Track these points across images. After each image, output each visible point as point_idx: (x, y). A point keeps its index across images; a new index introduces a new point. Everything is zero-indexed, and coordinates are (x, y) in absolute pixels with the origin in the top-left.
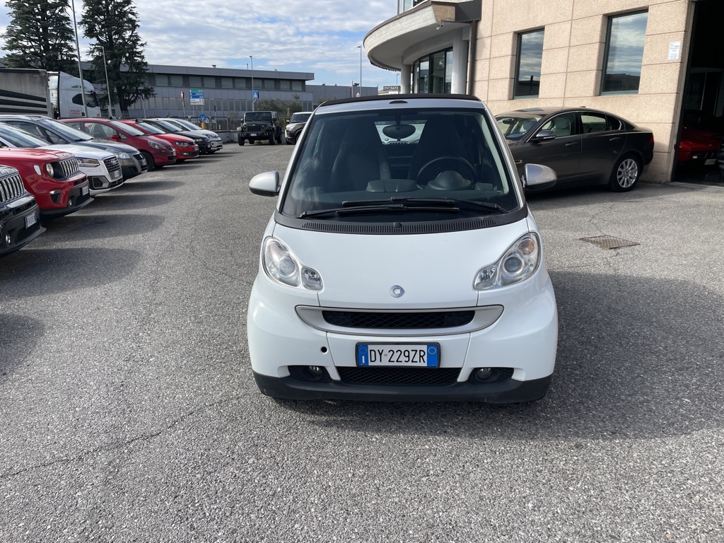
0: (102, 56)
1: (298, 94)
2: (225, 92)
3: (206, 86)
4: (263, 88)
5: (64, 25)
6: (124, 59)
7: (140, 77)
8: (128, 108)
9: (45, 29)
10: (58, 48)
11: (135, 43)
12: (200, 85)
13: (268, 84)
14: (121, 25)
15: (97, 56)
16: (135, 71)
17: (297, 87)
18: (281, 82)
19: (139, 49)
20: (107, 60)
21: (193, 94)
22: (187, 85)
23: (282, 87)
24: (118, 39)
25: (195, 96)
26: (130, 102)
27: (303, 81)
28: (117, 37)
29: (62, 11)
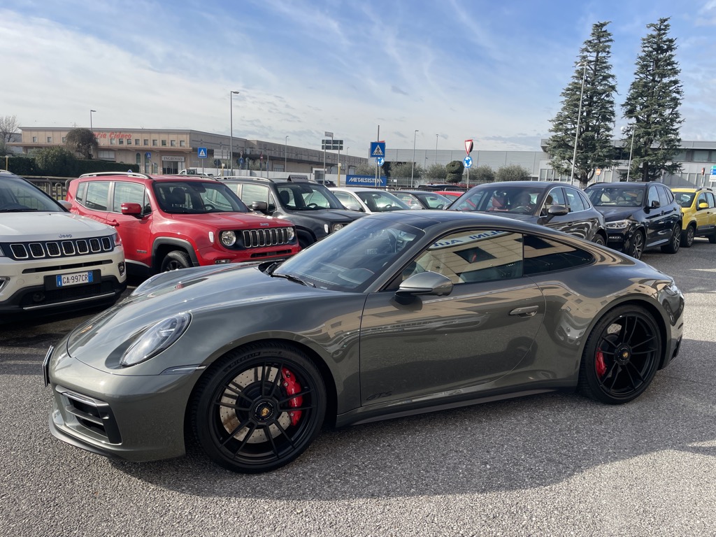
5: (607, 108)
7: (671, 153)
9: (589, 113)
11: (672, 120)
14: (662, 104)
16: (666, 147)
21: (714, 170)
28: (656, 116)
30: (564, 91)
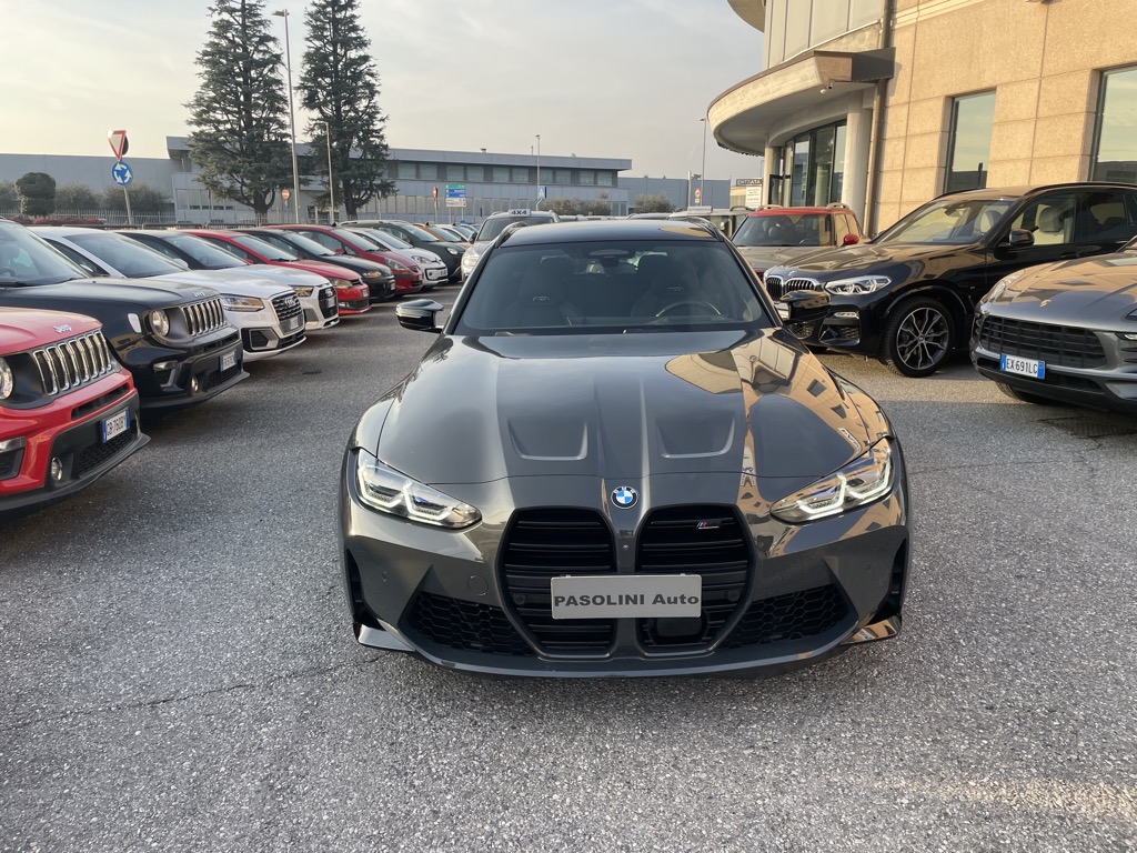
0: (326, 136)
1: (607, 191)
2: (496, 187)
3: (470, 179)
4: (554, 183)
5: (274, 91)
6: (355, 141)
7: (378, 166)
8: (358, 210)
9: (248, 97)
10: (264, 124)
11: (372, 116)
12: (461, 178)
13: (561, 177)
14: (353, 91)
15: (318, 136)
16: (369, 157)
17: (605, 181)
18: (582, 174)
19: (378, 125)
20: (332, 142)
21: (450, 190)
22: (442, 178)
23: (582, 180)
24: (349, 111)
25: (453, 195)
26: (361, 203)
27: (615, 172)
28: (347, 108)
29: (272, 70)
30: (200, 56)
